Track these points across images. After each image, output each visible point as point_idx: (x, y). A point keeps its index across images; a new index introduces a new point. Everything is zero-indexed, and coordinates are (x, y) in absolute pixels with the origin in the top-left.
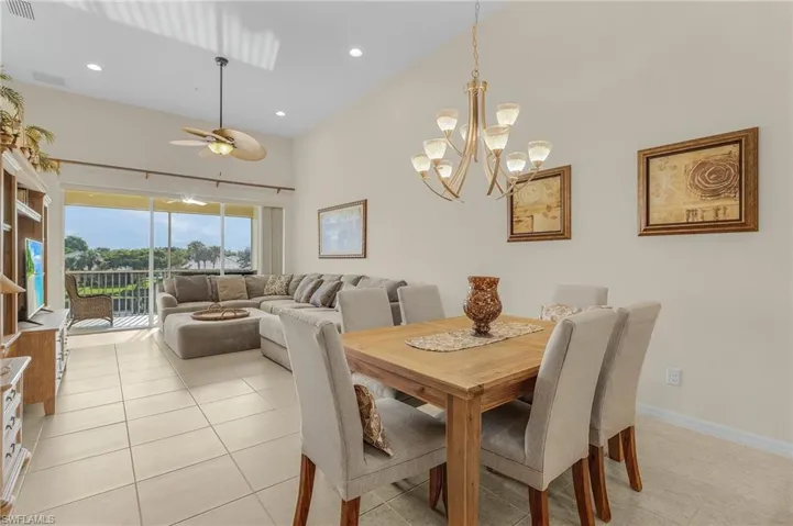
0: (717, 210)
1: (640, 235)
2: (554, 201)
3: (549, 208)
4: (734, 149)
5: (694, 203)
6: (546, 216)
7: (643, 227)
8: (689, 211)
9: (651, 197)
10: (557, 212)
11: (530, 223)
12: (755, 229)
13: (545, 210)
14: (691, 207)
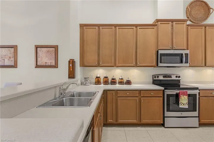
0: (51, 63)
1: (35, 68)
2: (12, 55)
3: (10, 58)
4: (54, 49)
5: (47, 60)
6: (9, 60)
7: (36, 66)
8: (45, 62)
9: (38, 58)
10: (13, 59)
11: (3, 62)
12: (57, 68)
13: (9, 58)
14: (46, 61)
